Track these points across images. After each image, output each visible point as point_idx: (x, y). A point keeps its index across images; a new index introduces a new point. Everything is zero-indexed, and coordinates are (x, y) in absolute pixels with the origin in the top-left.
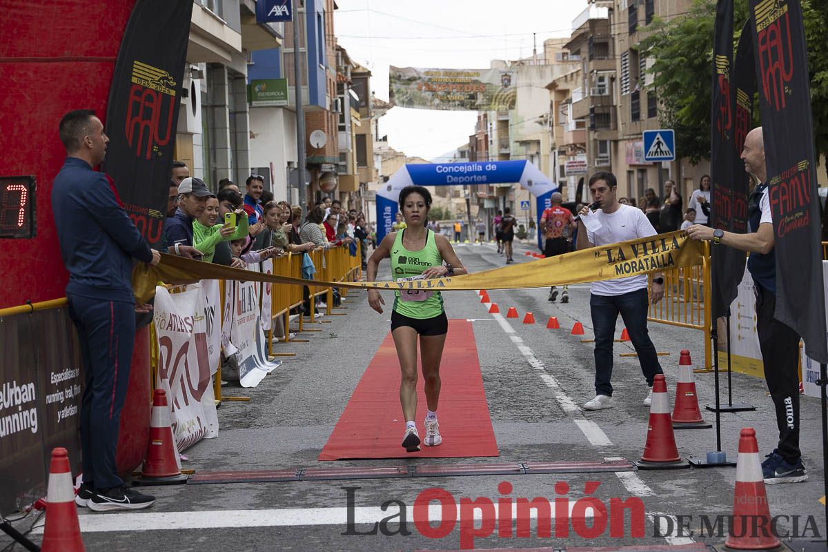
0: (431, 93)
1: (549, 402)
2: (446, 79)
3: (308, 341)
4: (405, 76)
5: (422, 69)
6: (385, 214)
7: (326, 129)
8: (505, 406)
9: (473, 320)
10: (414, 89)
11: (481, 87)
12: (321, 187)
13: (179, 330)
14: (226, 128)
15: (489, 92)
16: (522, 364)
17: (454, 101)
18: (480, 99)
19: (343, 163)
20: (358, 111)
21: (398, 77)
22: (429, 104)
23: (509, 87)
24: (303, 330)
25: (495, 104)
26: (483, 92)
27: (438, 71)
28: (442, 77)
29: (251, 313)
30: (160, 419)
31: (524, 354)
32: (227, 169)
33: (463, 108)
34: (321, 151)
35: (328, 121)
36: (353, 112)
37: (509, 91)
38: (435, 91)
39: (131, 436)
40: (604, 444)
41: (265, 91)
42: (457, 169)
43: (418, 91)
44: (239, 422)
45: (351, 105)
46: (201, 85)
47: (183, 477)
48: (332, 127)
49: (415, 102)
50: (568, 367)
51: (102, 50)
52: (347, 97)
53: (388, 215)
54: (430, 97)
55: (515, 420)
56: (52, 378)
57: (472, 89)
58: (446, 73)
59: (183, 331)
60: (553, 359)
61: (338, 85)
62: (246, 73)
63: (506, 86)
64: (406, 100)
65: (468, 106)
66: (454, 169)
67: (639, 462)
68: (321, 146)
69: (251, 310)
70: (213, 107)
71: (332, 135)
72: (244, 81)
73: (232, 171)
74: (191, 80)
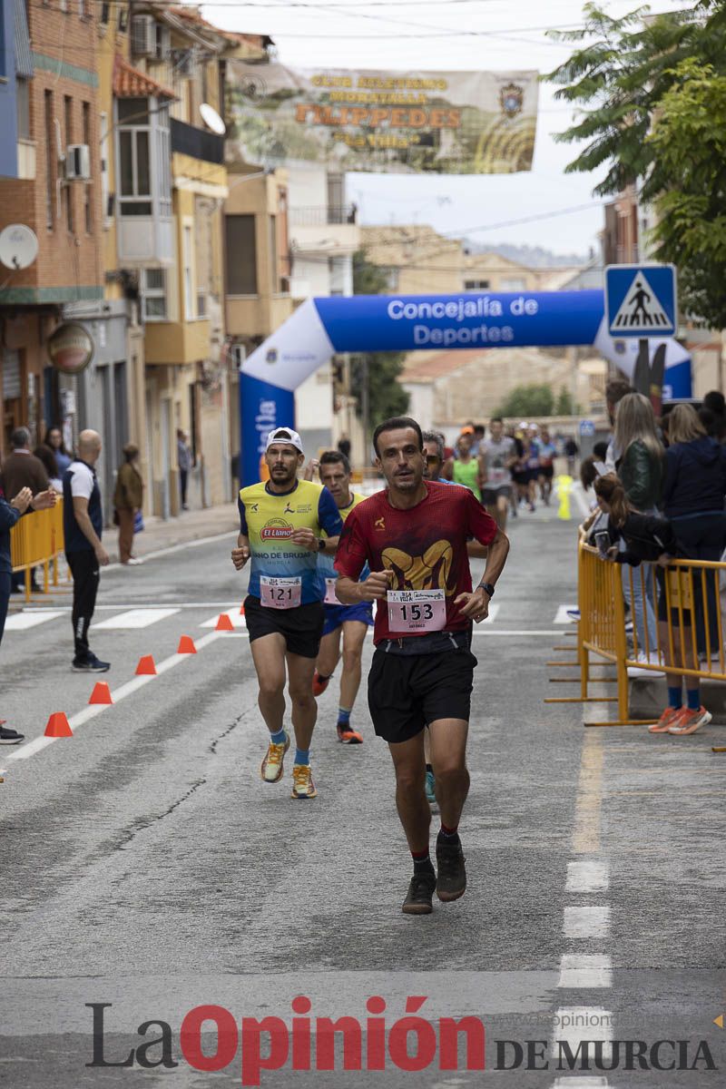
0: (326, 130)
2: (364, 94)
4: (264, 87)
5: (306, 70)
6: (260, 419)
10: (285, 118)
11: (451, 115)
12: (53, 358)
15: (470, 129)
17: (383, 149)
18: (448, 146)
19: (157, 293)
20: (209, 156)
21: (247, 90)
22: (322, 155)
23: (519, 117)
25: (483, 158)
26: (455, 129)
27: (345, 76)
28: (354, 90)
33: (405, 167)
34: (26, 275)
35: (52, 199)
36: (184, 163)
37: (518, 126)
38: (337, 125)
42: (439, 310)
43: (297, 125)
45: (178, 146)
49: (290, 151)
52: (157, 129)
53: (265, 423)
54: (324, 140)
57: (428, 121)
58: (367, 80)
63: (511, 114)
64: (268, 147)
65: (419, 162)
66: (432, 311)
68: (23, 264)
71: (71, 227)
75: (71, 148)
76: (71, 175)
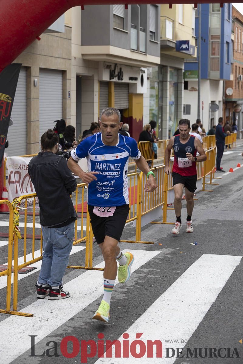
7: (234, 87)
12: (235, 110)
13: (25, 170)
14: (167, 90)
30: (4, 195)
32: (167, 105)
34: (232, 96)
35: (236, 84)
41: (190, 75)
46: (148, 74)
48: (239, 86)
62: (183, 67)
68: (231, 94)
70: (162, 82)
71: (239, 89)
72: (182, 71)
73: (174, 105)
74: (141, 74)
75: (240, 75)
76: (239, 80)
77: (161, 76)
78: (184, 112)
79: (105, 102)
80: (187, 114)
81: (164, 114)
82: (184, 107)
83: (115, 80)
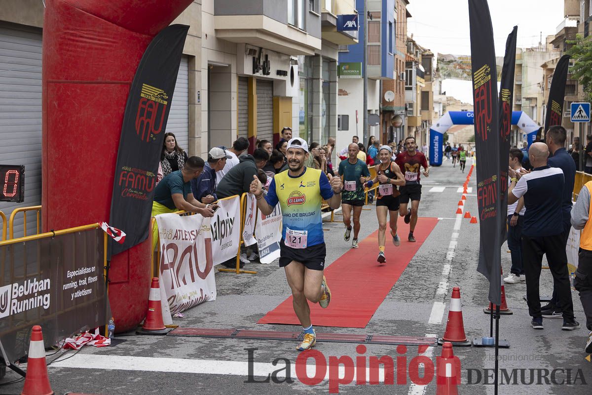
0: (462, 70)
1: (433, 286)
3: (329, 230)
4: (446, 59)
5: (457, 55)
6: (434, 140)
7: (395, 90)
8: (403, 287)
9: (442, 219)
10: (451, 67)
12: (393, 124)
13: (183, 239)
14: (319, 92)
16: (442, 255)
19: (411, 109)
20: (423, 77)
21: (441, 60)
22: (460, 76)
24: (333, 221)
28: (468, 61)
29: (276, 217)
30: (154, 295)
31: (450, 247)
32: (319, 116)
34: (392, 102)
35: (397, 85)
36: (419, 78)
38: (464, 69)
39: (133, 306)
40: (435, 323)
41: (348, 70)
43: (454, 69)
44: (237, 290)
45: (417, 74)
46: (299, 68)
47: (167, 330)
48: (400, 89)
49: (452, 75)
50: (468, 259)
51: (121, 77)
52: (414, 70)
54: (461, 73)
55: (399, 300)
56: (68, 274)
59: (187, 239)
60: (464, 252)
61: (406, 63)
62: (337, 58)
64: (447, 74)
67: (441, 340)
68: (391, 100)
69: (275, 215)
70: (312, 79)
71: (400, 93)
72: (336, 64)
73: (325, 116)
74: (291, 66)
75: (401, 72)
76: (401, 79)
77: (310, 71)
78: (339, 126)
79: (244, 110)
80: (343, 130)
81: (314, 129)
82: (339, 119)
83: (260, 74)
